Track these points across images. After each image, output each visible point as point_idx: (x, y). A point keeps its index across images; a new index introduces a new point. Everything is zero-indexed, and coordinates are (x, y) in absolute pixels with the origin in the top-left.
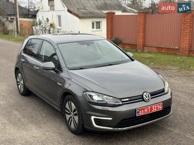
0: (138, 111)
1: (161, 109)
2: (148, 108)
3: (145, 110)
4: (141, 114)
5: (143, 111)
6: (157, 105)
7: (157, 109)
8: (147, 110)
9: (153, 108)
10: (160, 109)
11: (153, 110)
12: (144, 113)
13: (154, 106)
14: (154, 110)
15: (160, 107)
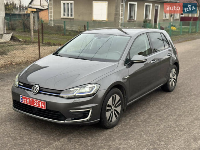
0: (22, 98)
1: (44, 108)
2: (30, 99)
3: (27, 101)
4: (24, 102)
5: (25, 100)
6: (39, 102)
7: (39, 106)
8: (29, 101)
9: (35, 103)
10: (42, 107)
11: (34, 105)
12: (26, 103)
13: (36, 101)
14: (36, 105)
15: (42, 105)
